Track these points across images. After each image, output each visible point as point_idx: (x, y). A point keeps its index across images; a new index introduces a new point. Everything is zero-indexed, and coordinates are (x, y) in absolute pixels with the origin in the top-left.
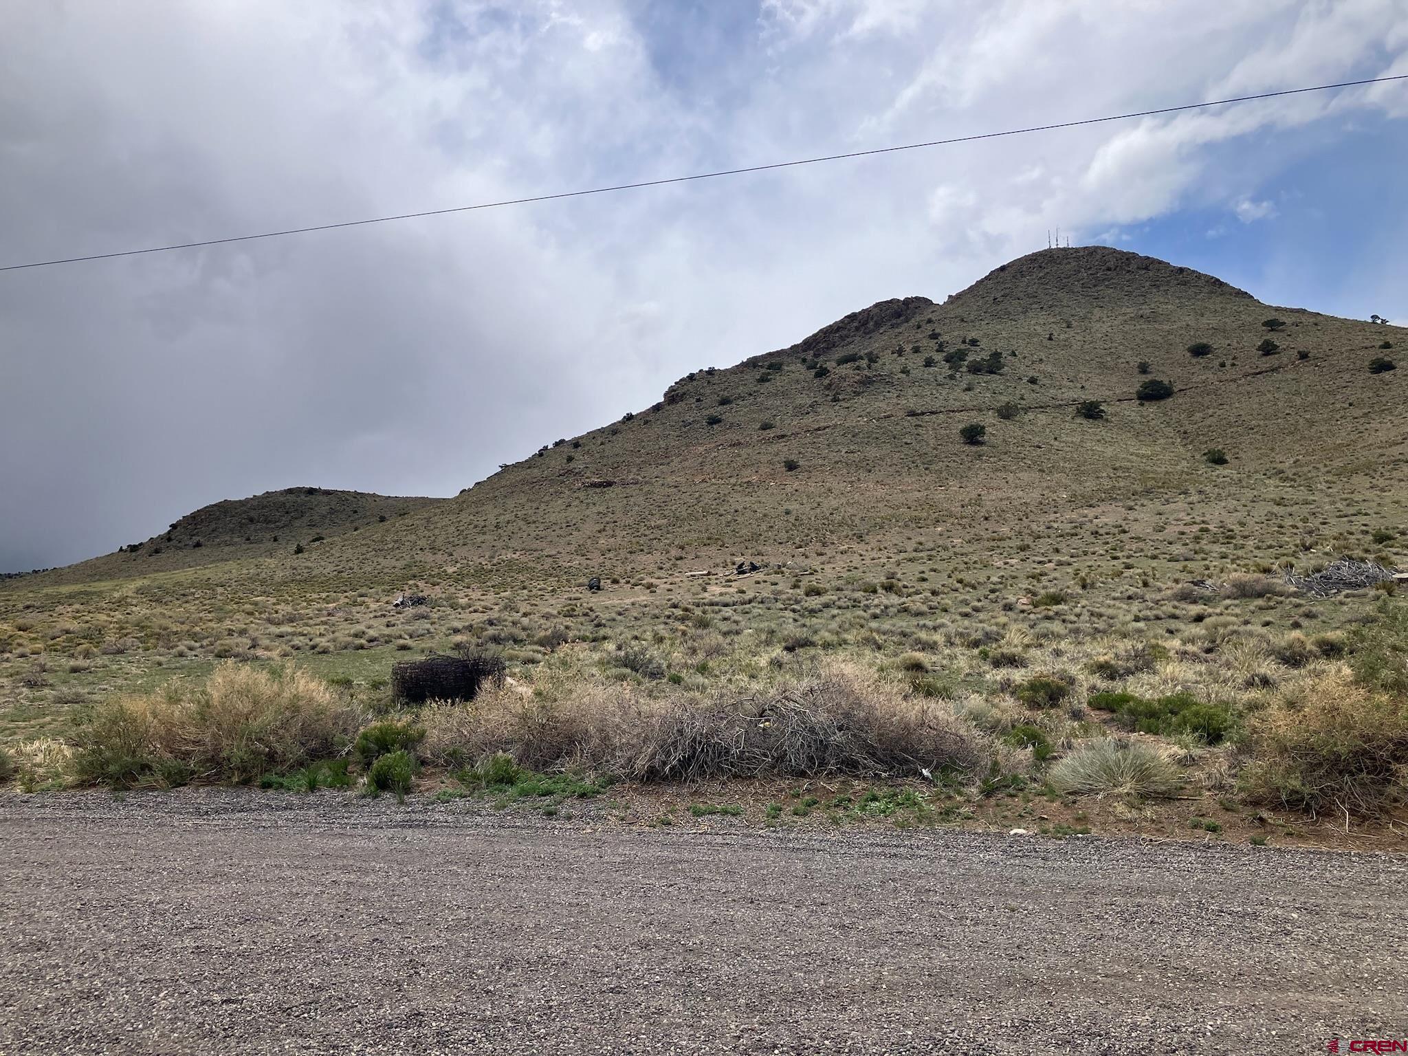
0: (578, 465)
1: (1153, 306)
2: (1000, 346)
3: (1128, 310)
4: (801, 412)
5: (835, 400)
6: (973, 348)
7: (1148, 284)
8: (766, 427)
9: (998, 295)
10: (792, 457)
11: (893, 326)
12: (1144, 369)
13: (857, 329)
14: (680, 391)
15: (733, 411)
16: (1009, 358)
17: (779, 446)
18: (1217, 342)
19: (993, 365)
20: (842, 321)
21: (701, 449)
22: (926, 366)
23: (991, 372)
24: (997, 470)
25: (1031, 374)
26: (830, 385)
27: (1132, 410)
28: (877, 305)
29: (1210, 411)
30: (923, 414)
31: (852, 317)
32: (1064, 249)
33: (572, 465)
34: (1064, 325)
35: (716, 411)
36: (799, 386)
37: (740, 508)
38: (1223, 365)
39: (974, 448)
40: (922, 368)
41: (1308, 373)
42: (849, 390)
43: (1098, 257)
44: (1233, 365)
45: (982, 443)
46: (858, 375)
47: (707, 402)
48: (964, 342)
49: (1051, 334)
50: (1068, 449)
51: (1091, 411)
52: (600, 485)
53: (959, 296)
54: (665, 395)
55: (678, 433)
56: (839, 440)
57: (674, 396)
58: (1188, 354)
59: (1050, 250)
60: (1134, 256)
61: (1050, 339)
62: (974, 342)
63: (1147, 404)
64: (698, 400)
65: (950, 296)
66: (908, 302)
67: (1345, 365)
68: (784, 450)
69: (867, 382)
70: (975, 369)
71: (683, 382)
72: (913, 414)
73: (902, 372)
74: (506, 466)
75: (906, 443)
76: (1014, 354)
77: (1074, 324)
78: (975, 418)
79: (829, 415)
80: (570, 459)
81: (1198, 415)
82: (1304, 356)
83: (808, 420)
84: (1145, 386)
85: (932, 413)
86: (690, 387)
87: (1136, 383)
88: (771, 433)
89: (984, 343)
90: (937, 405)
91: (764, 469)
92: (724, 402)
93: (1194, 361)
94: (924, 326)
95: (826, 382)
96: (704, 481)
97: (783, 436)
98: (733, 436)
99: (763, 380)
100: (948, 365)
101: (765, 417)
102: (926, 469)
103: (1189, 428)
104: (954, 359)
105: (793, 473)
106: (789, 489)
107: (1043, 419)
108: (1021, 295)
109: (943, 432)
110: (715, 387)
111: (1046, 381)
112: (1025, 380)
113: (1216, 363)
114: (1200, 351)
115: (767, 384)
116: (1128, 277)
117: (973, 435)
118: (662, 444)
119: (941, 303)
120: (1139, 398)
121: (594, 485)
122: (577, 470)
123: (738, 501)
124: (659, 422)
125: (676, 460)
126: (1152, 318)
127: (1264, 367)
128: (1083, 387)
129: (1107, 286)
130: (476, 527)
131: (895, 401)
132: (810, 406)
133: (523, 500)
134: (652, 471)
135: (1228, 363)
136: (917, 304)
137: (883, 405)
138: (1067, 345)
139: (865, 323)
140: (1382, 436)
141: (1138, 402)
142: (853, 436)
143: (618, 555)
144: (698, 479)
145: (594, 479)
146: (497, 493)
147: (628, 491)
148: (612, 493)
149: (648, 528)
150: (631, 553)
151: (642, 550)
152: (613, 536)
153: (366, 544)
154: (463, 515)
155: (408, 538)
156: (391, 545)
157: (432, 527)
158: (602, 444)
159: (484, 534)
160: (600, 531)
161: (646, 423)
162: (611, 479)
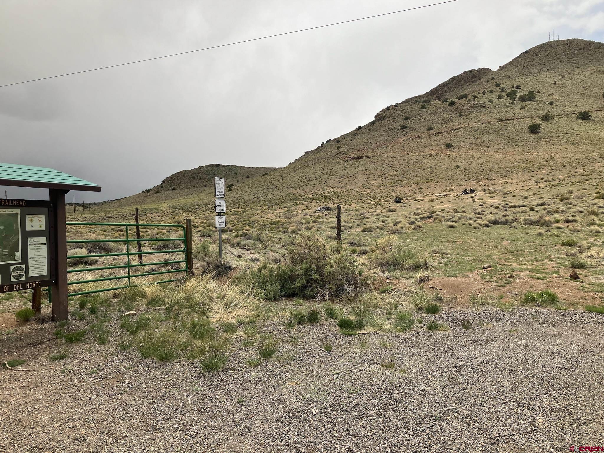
0: (344, 149)
2: (531, 88)
3: (592, 68)
4: (444, 121)
5: (461, 115)
6: (518, 90)
7: (601, 55)
8: (430, 129)
9: (525, 65)
10: (448, 142)
11: (473, 82)
13: (456, 84)
14: (383, 115)
15: (412, 122)
16: (536, 93)
17: (439, 137)
19: (530, 97)
20: (449, 81)
21: (401, 140)
22: (498, 99)
23: (530, 100)
24: (551, 145)
25: (549, 100)
26: (457, 109)
28: (465, 73)
30: (506, 120)
31: (453, 79)
32: (557, 41)
33: (341, 150)
34: (561, 77)
35: (404, 123)
36: (441, 110)
37: (432, 165)
39: (536, 135)
40: (497, 100)
42: (467, 110)
43: (575, 43)
45: (539, 133)
46: (470, 104)
47: (398, 119)
48: (513, 87)
49: (555, 82)
50: (582, 134)
51: (584, 116)
52: (357, 158)
53: (505, 66)
54: (375, 117)
55: (387, 134)
56: (469, 133)
57: (380, 117)
59: (550, 42)
61: (555, 84)
62: (518, 87)
64: (394, 119)
65: (500, 67)
66: (479, 70)
68: (444, 139)
69: (474, 107)
70: (522, 99)
71: (384, 111)
72: (501, 120)
73: (489, 102)
74: (307, 152)
75: (502, 134)
76: (539, 92)
77: (566, 76)
78: (532, 122)
79: (459, 122)
80: (339, 147)
83: (450, 125)
85: (510, 120)
86: (387, 113)
87: (603, 103)
88: (434, 131)
89: (522, 87)
90: (511, 116)
91: (436, 148)
92: (406, 119)
94: (490, 81)
95: (455, 107)
96: (407, 154)
97: (440, 133)
98: (414, 133)
99: (423, 108)
100: (509, 98)
101: (429, 124)
102: (516, 145)
104: (512, 95)
105: (450, 149)
106: (451, 156)
107: (562, 121)
108: (537, 64)
109: (518, 128)
110: (400, 112)
111: (557, 103)
112: (547, 103)
115: (425, 110)
116: (590, 52)
117: (534, 129)
118: (381, 139)
119: (496, 70)
121: (354, 158)
122: (344, 152)
123: (429, 163)
124: (376, 129)
125: (390, 146)
128: (576, 105)
129: (580, 58)
130: (306, 178)
131: (490, 115)
132: (449, 119)
133: (322, 166)
134: (379, 151)
136: (484, 72)
137: (485, 117)
138: (564, 86)
139: (459, 82)
142: (475, 131)
143: (386, 188)
144: (404, 154)
145: (353, 156)
146: (308, 163)
147: (372, 160)
148: (364, 161)
149: (391, 176)
150: (392, 187)
151: (397, 186)
152: (376, 180)
153: (259, 187)
154: (297, 173)
155: (277, 183)
156: (271, 187)
157: (285, 179)
158: (351, 140)
159: (312, 181)
160: (368, 178)
161: (370, 130)
162: (361, 155)
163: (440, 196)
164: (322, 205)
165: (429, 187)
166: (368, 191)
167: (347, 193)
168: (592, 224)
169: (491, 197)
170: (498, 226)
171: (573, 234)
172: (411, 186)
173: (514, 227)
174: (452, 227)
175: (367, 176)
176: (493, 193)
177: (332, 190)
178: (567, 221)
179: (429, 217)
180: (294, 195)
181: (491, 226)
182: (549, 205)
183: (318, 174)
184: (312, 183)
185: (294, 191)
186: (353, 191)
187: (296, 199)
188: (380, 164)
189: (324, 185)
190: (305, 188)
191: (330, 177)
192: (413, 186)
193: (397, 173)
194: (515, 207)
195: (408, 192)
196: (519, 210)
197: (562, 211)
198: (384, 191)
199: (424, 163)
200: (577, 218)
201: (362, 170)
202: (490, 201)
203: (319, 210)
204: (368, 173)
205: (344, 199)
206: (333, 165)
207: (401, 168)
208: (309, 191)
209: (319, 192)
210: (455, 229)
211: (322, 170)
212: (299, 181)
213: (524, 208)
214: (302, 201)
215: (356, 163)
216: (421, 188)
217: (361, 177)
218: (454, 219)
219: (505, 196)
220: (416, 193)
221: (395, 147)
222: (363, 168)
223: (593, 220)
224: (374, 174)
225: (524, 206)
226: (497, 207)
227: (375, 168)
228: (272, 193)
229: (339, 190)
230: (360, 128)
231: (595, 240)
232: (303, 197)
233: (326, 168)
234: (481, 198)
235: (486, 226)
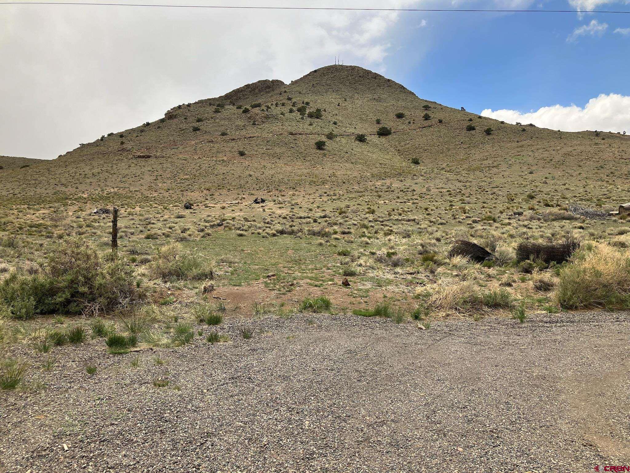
1: (378, 95)
2: (319, 106)
3: (369, 96)
4: (238, 128)
5: (254, 124)
6: (307, 106)
7: (376, 85)
8: (223, 134)
9: (314, 83)
10: (241, 150)
11: (267, 92)
12: (378, 122)
13: (250, 92)
14: (174, 114)
15: (205, 124)
16: (323, 112)
17: (233, 144)
18: (406, 113)
19: (317, 115)
20: (243, 87)
21: (193, 142)
22: (290, 112)
23: (318, 118)
24: (334, 162)
25: (334, 120)
26: (251, 117)
27: (375, 139)
28: (259, 82)
29: (408, 142)
30: (296, 134)
31: (248, 86)
32: (342, 66)
33: (125, 146)
34: (344, 100)
35: (197, 124)
36: (235, 116)
37: (225, 172)
38: (410, 123)
39: (322, 152)
40: (289, 113)
41: (443, 130)
42: (260, 120)
43: (356, 70)
44: (414, 123)
45: (324, 149)
46: (263, 113)
47: (190, 120)
48: (303, 103)
49: (339, 103)
50: (359, 154)
51: (361, 139)
52: (143, 157)
53: (296, 82)
54: (165, 115)
55: (178, 134)
56: (261, 143)
57: (171, 115)
58: (395, 117)
59: (335, 65)
60: (370, 72)
61: (339, 105)
62: (307, 103)
63: (381, 137)
64: (185, 119)
65: (292, 81)
66: (273, 81)
67: (456, 126)
68: (239, 146)
69: (267, 117)
70: (311, 116)
71: (175, 109)
72: (291, 134)
73: (281, 114)
74: (83, 145)
75: (292, 147)
76: (325, 111)
77: (348, 100)
78: (319, 139)
79: (252, 131)
80: (122, 143)
81: (403, 143)
82: (440, 121)
83: (243, 132)
84: (380, 129)
85: (300, 134)
86: (179, 112)
87: (376, 128)
88: (227, 137)
89: (311, 104)
90: (301, 130)
91: (228, 154)
92: (199, 120)
93: (398, 120)
94: (283, 94)
95: (249, 115)
96: (199, 158)
97: (234, 139)
98: (207, 137)
99: (217, 111)
100: (299, 113)
101: (222, 129)
102: (304, 159)
103: (400, 148)
104: (301, 110)
105: (243, 157)
106: (244, 164)
107: (344, 141)
108: (324, 84)
109: (306, 143)
110: (192, 113)
111: (340, 124)
112: (332, 122)
113: (407, 121)
114: (400, 116)
115: (219, 114)
116: (368, 81)
117: (320, 146)
118: (171, 138)
119: (288, 84)
120: (378, 134)
121: (139, 157)
122: (128, 149)
123: (221, 169)
124: (166, 128)
125: (181, 147)
126: (379, 100)
127: (426, 125)
128: (355, 128)
129: (360, 84)
130: (80, 174)
131: (281, 127)
132: (243, 126)
133: (102, 162)
134: (169, 152)
135: (411, 122)
136: (277, 84)
137: (277, 129)
138: (346, 109)
139: (254, 90)
140: (477, 157)
141: (378, 136)
142: (267, 142)
143: (175, 192)
144: (196, 157)
145: (139, 154)
146: (84, 158)
147: (160, 161)
148: (152, 161)
149: (181, 179)
150: (182, 191)
151: (187, 190)
152: (164, 183)
153: (16, 181)
154: (69, 168)
155: (41, 178)
156: (33, 182)
157: (53, 173)
158: (137, 136)
159: (88, 178)
160: (155, 180)
161: (159, 127)
162: (148, 154)
163: (232, 203)
164: (100, 207)
165: (221, 194)
166: (155, 194)
167: (130, 194)
168: (363, 236)
169: (280, 208)
170: (285, 235)
171: (347, 245)
172: (202, 192)
173: (299, 237)
174: (241, 235)
175: (155, 178)
176: (282, 204)
177: (112, 190)
178: (344, 233)
179: (219, 225)
180: (65, 193)
181: (278, 236)
182: (330, 218)
183: (95, 171)
184: (88, 181)
185: (63, 189)
186: (138, 193)
187: (67, 199)
188: (169, 165)
189: (102, 184)
190: (80, 186)
191: (110, 176)
192: (205, 192)
193: (187, 177)
194: (301, 218)
195: (199, 198)
196: (304, 221)
197: (340, 223)
198: (173, 196)
199: (217, 169)
200: (352, 230)
201: (149, 171)
202: (279, 212)
203: (95, 213)
204: (155, 174)
205: (126, 202)
206: (114, 162)
207: (192, 172)
208: (83, 190)
209: (97, 192)
210: (244, 238)
211: (102, 166)
212: (71, 178)
213: (308, 220)
214: (74, 202)
215: (142, 162)
216: (213, 195)
217: (148, 178)
218: (244, 228)
219: (293, 207)
220: (207, 199)
221: (187, 149)
222: (150, 168)
223: (364, 232)
224: (163, 176)
225: (309, 218)
226: (285, 218)
227: (164, 169)
228: (35, 189)
229: (121, 191)
230: (148, 124)
231: (365, 250)
232: (76, 197)
233: (105, 165)
234: (271, 208)
235: (274, 235)
